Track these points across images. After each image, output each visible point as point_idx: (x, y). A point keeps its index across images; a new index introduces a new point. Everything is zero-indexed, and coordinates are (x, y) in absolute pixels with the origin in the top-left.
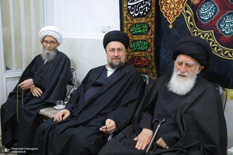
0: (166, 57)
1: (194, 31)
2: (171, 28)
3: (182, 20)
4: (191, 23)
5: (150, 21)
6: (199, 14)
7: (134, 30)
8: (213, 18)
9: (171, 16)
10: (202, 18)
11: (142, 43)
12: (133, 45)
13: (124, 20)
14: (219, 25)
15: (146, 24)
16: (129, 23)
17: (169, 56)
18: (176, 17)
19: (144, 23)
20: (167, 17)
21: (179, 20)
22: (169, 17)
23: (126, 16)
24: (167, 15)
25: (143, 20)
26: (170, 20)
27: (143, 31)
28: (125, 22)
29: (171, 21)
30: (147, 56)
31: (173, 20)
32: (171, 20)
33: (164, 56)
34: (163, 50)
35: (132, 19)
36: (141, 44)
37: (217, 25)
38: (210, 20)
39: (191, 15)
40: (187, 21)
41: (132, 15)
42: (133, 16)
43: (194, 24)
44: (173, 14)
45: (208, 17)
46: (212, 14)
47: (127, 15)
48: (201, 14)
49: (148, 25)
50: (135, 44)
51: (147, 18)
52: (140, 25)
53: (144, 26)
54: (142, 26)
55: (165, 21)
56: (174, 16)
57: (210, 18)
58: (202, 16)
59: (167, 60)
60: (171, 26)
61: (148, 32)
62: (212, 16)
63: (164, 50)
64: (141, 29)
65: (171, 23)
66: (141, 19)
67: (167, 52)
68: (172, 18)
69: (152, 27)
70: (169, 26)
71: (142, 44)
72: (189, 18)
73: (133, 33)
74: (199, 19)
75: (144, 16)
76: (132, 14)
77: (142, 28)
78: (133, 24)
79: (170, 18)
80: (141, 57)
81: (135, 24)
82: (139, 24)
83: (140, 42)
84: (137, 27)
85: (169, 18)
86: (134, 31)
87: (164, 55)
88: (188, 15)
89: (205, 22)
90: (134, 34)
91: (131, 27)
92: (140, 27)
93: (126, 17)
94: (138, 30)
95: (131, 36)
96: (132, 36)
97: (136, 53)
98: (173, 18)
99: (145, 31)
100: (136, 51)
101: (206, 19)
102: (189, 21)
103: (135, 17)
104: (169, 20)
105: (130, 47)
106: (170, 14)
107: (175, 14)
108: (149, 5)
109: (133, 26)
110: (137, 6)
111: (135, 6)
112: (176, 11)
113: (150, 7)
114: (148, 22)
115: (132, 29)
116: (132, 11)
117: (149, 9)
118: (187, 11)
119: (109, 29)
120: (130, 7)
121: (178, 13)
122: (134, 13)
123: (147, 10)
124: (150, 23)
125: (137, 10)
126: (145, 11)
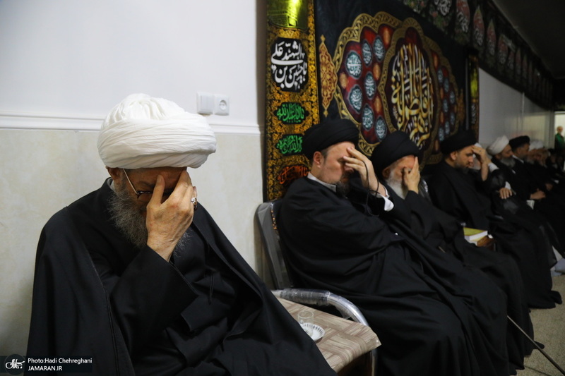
2: (326, 116)
3: (335, 106)
5: (307, 101)
6: (351, 102)
7: (285, 115)
9: (326, 99)
11: (295, 139)
12: (283, 143)
15: (300, 105)
16: (275, 99)
18: (330, 100)
19: (297, 104)
21: (333, 106)
22: (323, 98)
25: (297, 98)
27: (296, 117)
28: (268, 96)
31: (327, 105)
35: (281, 91)
36: (293, 142)
39: (342, 101)
41: (279, 85)
42: (282, 86)
47: (270, 82)
49: (304, 108)
50: (286, 142)
52: (294, 107)
53: (298, 108)
54: (295, 109)
56: (328, 99)
61: (305, 119)
64: (293, 114)
65: (326, 109)
66: (295, 96)
69: (312, 111)
70: (325, 114)
71: (295, 142)
72: (340, 104)
73: (284, 120)
74: (353, 107)
75: (298, 90)
76: (281, 83)
77: (295, 111)
78: (283, 103)
80: (295, 165)
81: (288, 103)
82: (293, 103)
83: (292, 137)
85: (324, 101)
86: (285, 117)
88: (339, 100)
89: (359, 112)
90: (285, 123)
91: (279, 107)
92: (293, 110)
93: (270, 86)
95: (280, 125)
96: (281, 127)
97: (287, 159)
98: (327, 102)
99: (300, 119)
100: (287, 155)
102: (341, 108)
103: (286, 89)
105: (279, 149)
106: (324, 96)
107: (329, 96)
108: (305, 73)
109: (284, 106)
110: (291, 71)
111: (286, 69)
112: (329, 93)
113: (307, 77)
114: (303, 102)
115: (281, 112)
116: (280, 76)
117: (304, 80)
118: (339, 95)
119: (224, 108)
120: (274, 68)
121: (331, 94)
122: (283, 82)
123: (301, 82)
124: (307, 104)
125: (290, 77)
126: (298, 82)
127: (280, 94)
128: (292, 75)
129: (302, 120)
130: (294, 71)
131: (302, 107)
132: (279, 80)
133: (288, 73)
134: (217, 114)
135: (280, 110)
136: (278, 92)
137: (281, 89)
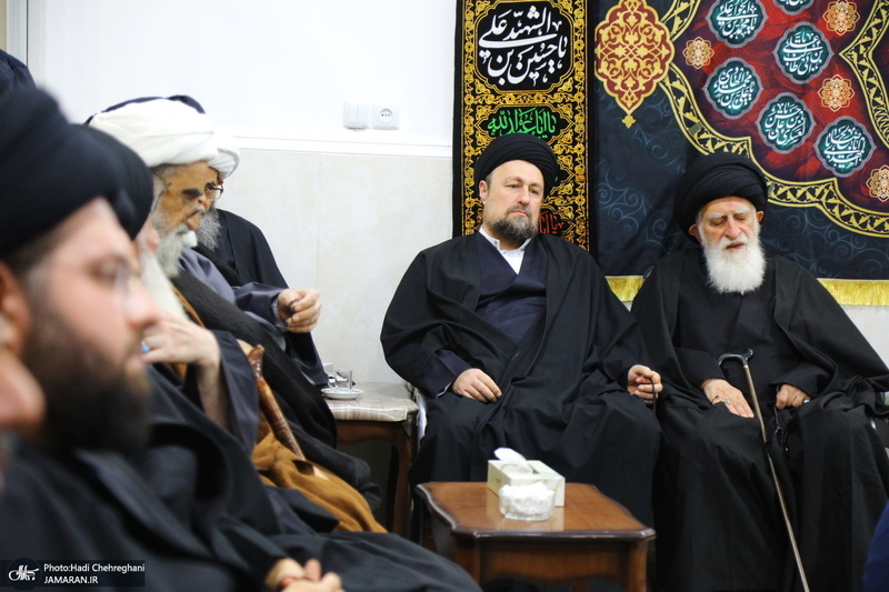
0: (618, 206)
1: (704, 136)
2: (629, 126)
3: (662, 106)
4: (689, 116)
5: (564, 102)
6: (712, 95)
7: (505, 127)
8: (751, 107)
9: (630, 94)
10: (723, 104)
13: (465, 94)
14: (762, 123)
16: (484, 104)
17: (627, 204)
18: (643, 96)
19: (539, 108)
20: (616, 96)
21: (654, 107)
22: (621, 94)
23: (472, 80)
24: (616, 88)
25: (539, 98)
26: (625, 104)
27: (535, 130)
28: (469, 100)
29: (629, 105)
30: (556, 207)
31: (634, 104)
32: (629, 103)
33: (612, 205)
34: (607, 189)
35: (498, 91)
37: (758, 123)
38: (744, 112)
39: (686, 94)
40: (678, 111)
41: (494, 80)
42: (502, 82)
43: (699, 118)
44: (633, 89)
45: (739, 103)
46: (747, 97)
47: (475, 77)
48: (718, 95)
49: (557, 115)
51: (552, 94)
52: (529, 114)
53: (541, 115)
54: (534, 116)
55: (610, 107)
56: (638, 94)
57: (744, 108)
58: (725, 101)
59: (623, 217)
60: (629, 121)
61: (557, 133)
62: (748, 101)
63: (611, 188)
64: (528, 126)
65: (629, 112)
66: (533, 95)
67: (621, 193)
68: (632, 99)
69: (573, 120)
70: (623, 121)
72: (682, 101)
74: (715, 106)
75: (540, 86)
76: (498, 78)
77: (534, 121)
79: (627, 99)
81: (512, 109)
82: (524, 109)
84: (519, 118)
85: (623, 99)
86: (505, 131)
87: (611, 202)
88: (678, 93)
89: (734, 115)
91: (491, 116)
92: (528, 119)
93: (473, 85)
94: (520, 127)
98: (636, 99)
99: (547, 133)
101: (737, 107)
102: (681, 108)
103: (508, 86)
104: (622, 102)
106: (627, 89)
107: (642, 88)
108: (561, 54)
109: (503, 113)
110: (520, 56)
111: (510, 54)
112: (642, 81)
113: (566, 61)
114: (555, 105)
115: (497, 124)
116: (496, 66)
117: (560, 66)
118: (676, 84)
119: (385, 119)
120: (485, 55)
121: (648, 86)
122: (504, 76)
123: (552, 70)
124: (564, 107)
125: (519, 66)
126: (544, 72)
127: (496, 95)
128: (524, 62)
129: (550, 135)
130: (530, 55)
131: (551, 114)
132: (493, 73)
133: (514, 60)
134: (375, 128)
135: (494, 120)
136: (493, 92)
137: (500, 87)
